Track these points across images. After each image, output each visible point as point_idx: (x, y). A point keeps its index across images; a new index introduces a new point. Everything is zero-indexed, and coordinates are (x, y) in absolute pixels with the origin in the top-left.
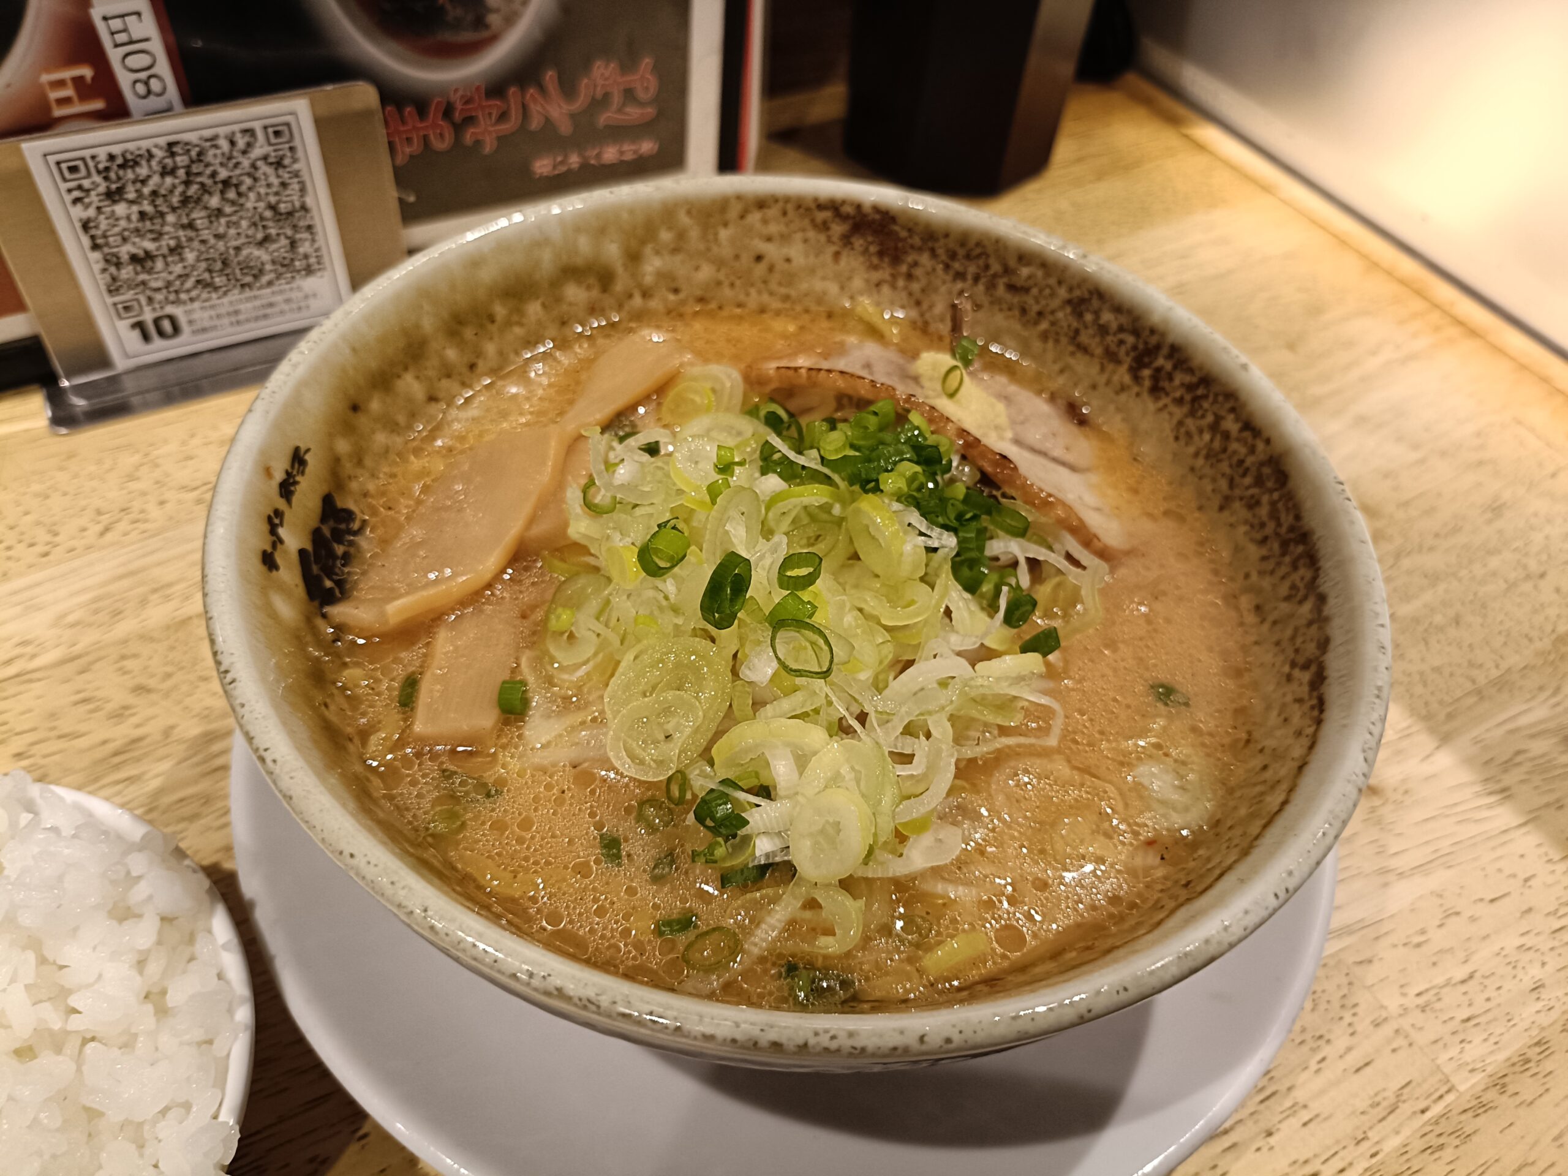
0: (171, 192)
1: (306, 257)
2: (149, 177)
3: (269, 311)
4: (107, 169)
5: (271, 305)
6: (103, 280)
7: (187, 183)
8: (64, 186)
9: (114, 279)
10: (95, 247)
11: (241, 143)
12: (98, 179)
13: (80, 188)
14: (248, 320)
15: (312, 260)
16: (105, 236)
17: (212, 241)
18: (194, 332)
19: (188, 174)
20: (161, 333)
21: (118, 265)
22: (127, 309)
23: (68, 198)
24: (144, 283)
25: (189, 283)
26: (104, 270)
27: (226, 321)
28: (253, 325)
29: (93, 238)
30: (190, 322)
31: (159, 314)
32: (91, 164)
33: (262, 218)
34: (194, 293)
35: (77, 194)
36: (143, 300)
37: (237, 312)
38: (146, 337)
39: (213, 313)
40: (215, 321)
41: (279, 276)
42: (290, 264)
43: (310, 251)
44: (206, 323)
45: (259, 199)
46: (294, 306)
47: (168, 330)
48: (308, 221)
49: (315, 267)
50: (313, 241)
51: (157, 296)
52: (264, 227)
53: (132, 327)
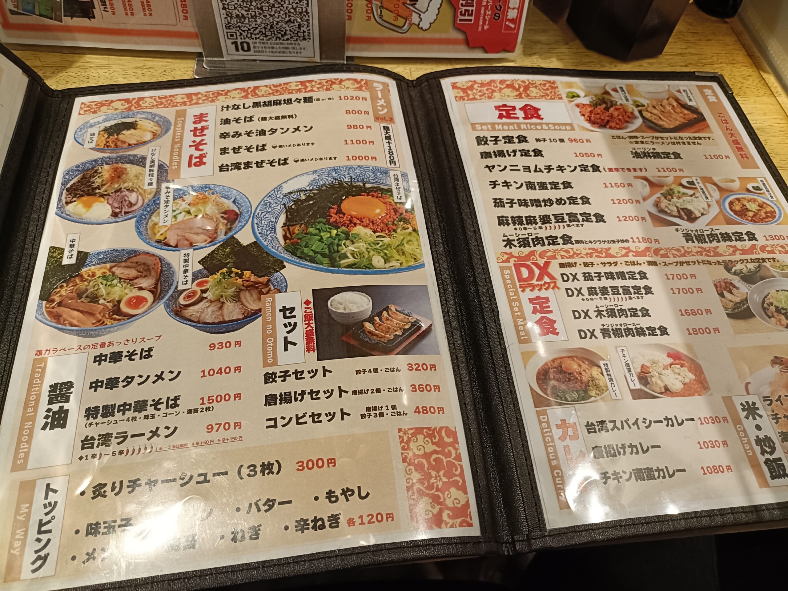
1: (304, 32)
3: (285, 50)
5: (286, 48)
6: (225, 22)
9: (229, 23)
10: (224, 8)
14: (276, 52)
15: (306, 34)
16: (228, 5)
17: (268, 17)
18: (255, 52)
20: (243, 49)
21: (231, 18)
22: (232, 35)
24: (239, 27)
25: (257, 31)
26: (226, 18)
27: (268, 50)
28: (278, 54)
29: (224, 4)
30: (254, 47)
31: (243, 40)
33: (289, 12)
34: (257, 36)
36: (238, 34)
37: (273, 48)
38: (237, 49)
39: (263, 46)
40: (264, 49)
41: (292, 37)
42: (297, 34)
43: (306, 30)
44: (260, 49)
45: (289, 4)
46: (295, 51)
47: (246, 48)
48: (307, 18)
49: (307, 37)
50: (308, 26)
51: (244, 34)
52: (290, 16)
53: (232, 43)
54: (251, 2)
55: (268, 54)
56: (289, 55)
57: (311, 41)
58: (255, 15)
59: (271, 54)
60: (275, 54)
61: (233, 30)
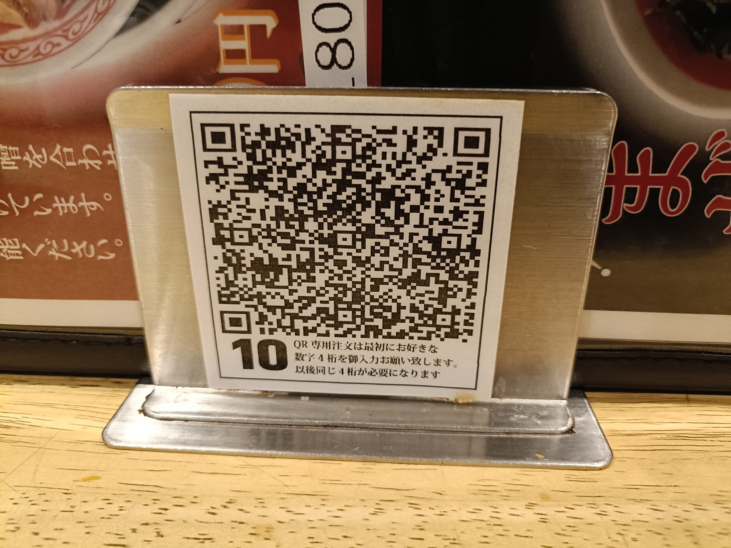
0: (320, 192)
1: (456, 312)
2: (300, 166)
4: (256, 145)
5: (394, 361)
6: (217, 281)
7: (342, 185)
8: (203, 156)
9: (229, 284)
10: (219, 240)
11: (421, 148)
12: (242, 156)
13: (219, 162)
14: (361, 372)
15: (460, 319)
16: (231, 229)
17: (350, 265)
18: (299, 368)
19: (346, 171)
20: (265, 364)
21: (238, 269)
22: (235, 322)
23: (203, 173)
24: (260, 296)
26: (221, 270)
27: (339, 365)
28: (366, 378)
29: (219, 227)
31: (267, 336)
32: (239, 134)
33: (417, 250)
34: (311, 324)
35: (214, 169)
36: (255, 317)
37: (353, 359)
38: (248, 364)
39: (325, 352)
40: (326, 363)
41: (415, 329)
42: (433, 317)
43: (461, 306)
44: (316, 363)
45: (421, 225)
46: (420, 369)
47: (273, 360)
48: (472, 267)
49: (461, 328)
50: (470, 294)
51: (271, 317)
52: (417, 262)
53: (235, 345)
54: (303, 218)
55: (338, 377)
56: (400, 380)
57: (474, 340)
58: (311, 261)
59: (346, 377)
60: (358, 378)
61: (241, 307)
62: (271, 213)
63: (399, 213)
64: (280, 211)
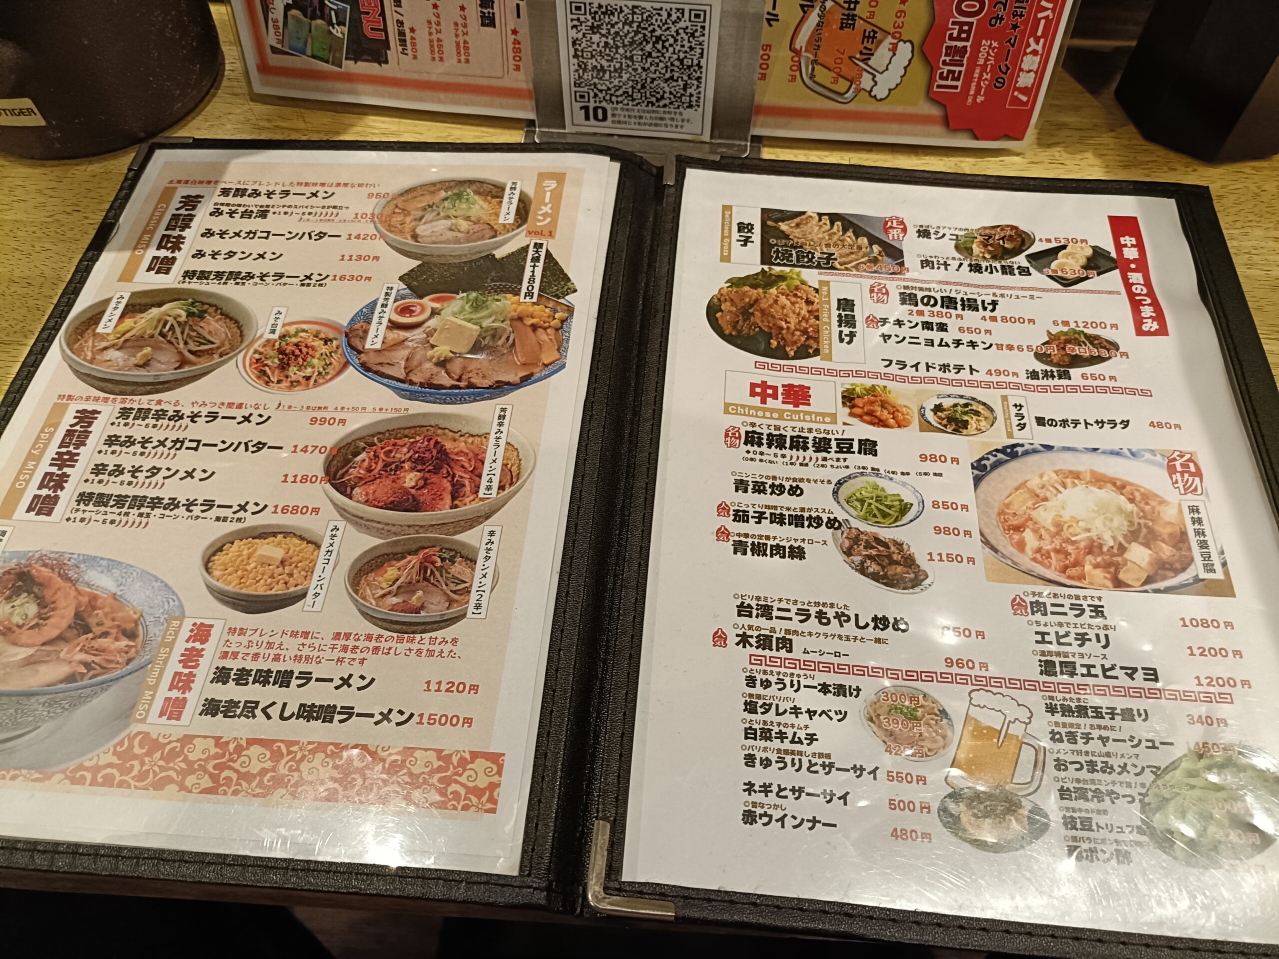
0: (626, 36)
1: (691, 95)
2: (617, 23)
3: (659, 122)
4: (596, 12)
5: (661, 119)
6: (574, 76)
7: (637, 33)
8: (570, 16)
9: (580, 77)
10: (576, 56)
11: (674, 17)
12: (589, 17)
13: (578, 19)
14: (645, 124)
15: (694, 99)
16: (582, 51)
17: (640, 70)
18: (613, 122)
19: (638, 27)
20: (596, 118)
21: (585, 70)
22: (582, 97)
23: (570, 24)
24: (595, 85)
25: (620, 92)
26: (576, 71)
27: (633, 120)
28: (647, 127)
29: (576, 50)
30: (613, 115)
31: (598, 104)
32: (588, 7)
33: (672, 65)
34: (620, 99)
35: (575, 23)
36: (592, 94)
37: (641, 117)
38: (587, 118)
39: (626, 113)
40: (627, 119)
41: (671, 103)
42: (680, 98)
43: (694, 93)
44: (622, 119)
45: (674, 53)
46: (674, 123)
47: (600, 116)
48: (698, 74)
49: (694, 103)
50: (698, 87)
51: (600, 95)
52: (672, 71)
53: (581, 108)
54: (617, 47)
55: (633, 126)
56: (664, 129)
57: (700, 110)
58: (621, 67)
59: (637, 127)
60: (643, 127)
61: (586, 89)
62: (602, 44)
63: (664, 47)
64: (606, 43)
